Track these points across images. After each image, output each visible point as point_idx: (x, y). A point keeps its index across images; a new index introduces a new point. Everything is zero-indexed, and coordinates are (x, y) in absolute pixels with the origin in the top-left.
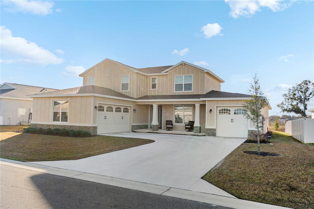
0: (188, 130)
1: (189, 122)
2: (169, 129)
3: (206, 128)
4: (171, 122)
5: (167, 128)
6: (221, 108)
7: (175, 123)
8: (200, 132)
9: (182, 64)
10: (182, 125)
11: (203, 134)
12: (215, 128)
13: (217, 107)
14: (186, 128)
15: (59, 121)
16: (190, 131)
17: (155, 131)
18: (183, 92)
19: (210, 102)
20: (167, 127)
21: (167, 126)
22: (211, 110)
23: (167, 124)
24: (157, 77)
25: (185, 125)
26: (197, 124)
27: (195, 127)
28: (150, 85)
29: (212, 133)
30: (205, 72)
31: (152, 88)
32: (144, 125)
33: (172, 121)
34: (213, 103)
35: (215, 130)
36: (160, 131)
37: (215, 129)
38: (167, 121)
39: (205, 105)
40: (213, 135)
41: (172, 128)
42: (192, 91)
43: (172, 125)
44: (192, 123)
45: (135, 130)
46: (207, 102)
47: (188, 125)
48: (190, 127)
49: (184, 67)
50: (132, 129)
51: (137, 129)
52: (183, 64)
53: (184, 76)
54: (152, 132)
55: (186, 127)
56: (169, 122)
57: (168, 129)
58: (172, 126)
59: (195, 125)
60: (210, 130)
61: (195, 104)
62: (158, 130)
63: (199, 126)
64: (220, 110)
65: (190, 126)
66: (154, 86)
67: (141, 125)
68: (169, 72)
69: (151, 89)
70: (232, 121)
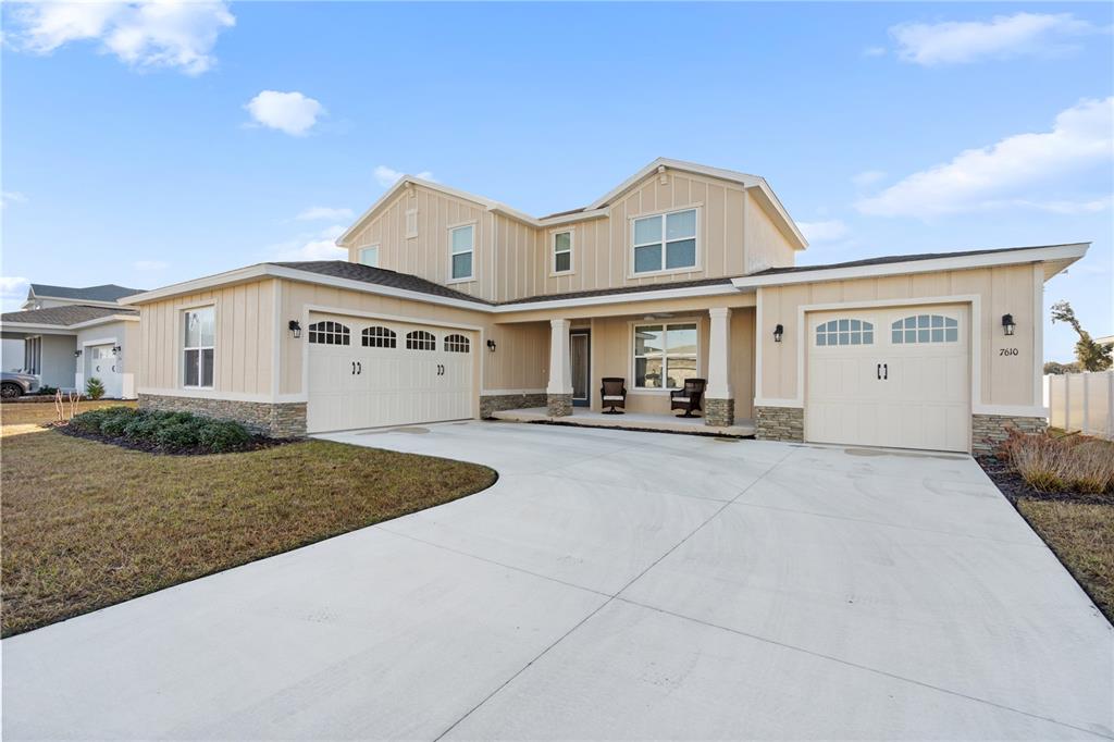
0: (683, 412)
1: (687, 381)
2: (613, 408)
3: (755, 404)
4: (620, 383)
5: (606, 403)
6: (825, 320)
7: (634, 388)
8: (731, 422)
9: (656, 171)
10: (662, 394)
11: (746, 430)
12: (800, 405)
13: (807, 313)
14: (675, 406)
15: (197, 384)
16: (688, 415)
17: (558, 416)
18: (664, 273)
19: (774, 295)
20: (604, 402)
21: (605, 398)
22: (780, 329)
23: (604, 392)
24: (571, 230)
25: (672, 392)
26: (717, 390)
27: (710, 400)
28: (549, 260)
29: (787, 427)
30: (746, 186)
31: (557, 270)
32: (532, 395)
33: (623, 380)
34: (788, 294)
35: (799, 413)
36: (578, 416)
37: (801, 411)
38: (604, 380)
39: (753, 310)
40: (790, 438)
41: (622, 404)
42: (697, 267)
43: (623, 392)
44: (697, 388)
45: (495, 414)
46: (760, 294)
47: (683, 393)
48: (688, 400)
49: (664, 179)
50: (482, 409)
51: (502, 409)
52: (662, 169)
53: (664, 216)
54: (549, 419)
55: (676, 399)
56: (614, 385)
57: (609, 409)
58: (621, 398)
59: (708, 394)
60: (775, 412)
61: (708, 311)
62: (570, 414)
63: (726, 396)
64: (821, 328)
65: (692, 399)
66: (563, 262)
67: (521, 396)
68: (612, 206)
69: (554, 272)
70: (882, 372)
